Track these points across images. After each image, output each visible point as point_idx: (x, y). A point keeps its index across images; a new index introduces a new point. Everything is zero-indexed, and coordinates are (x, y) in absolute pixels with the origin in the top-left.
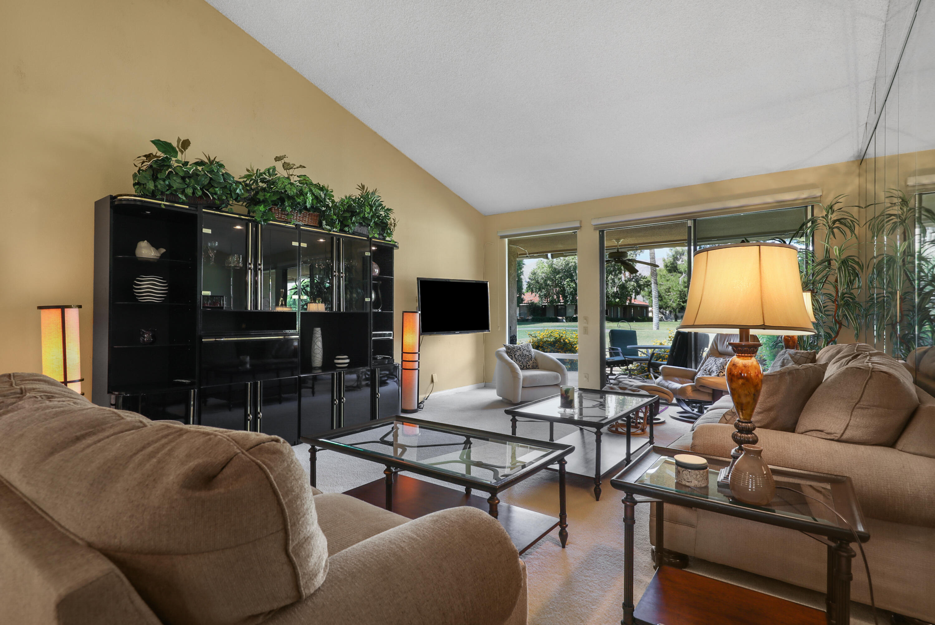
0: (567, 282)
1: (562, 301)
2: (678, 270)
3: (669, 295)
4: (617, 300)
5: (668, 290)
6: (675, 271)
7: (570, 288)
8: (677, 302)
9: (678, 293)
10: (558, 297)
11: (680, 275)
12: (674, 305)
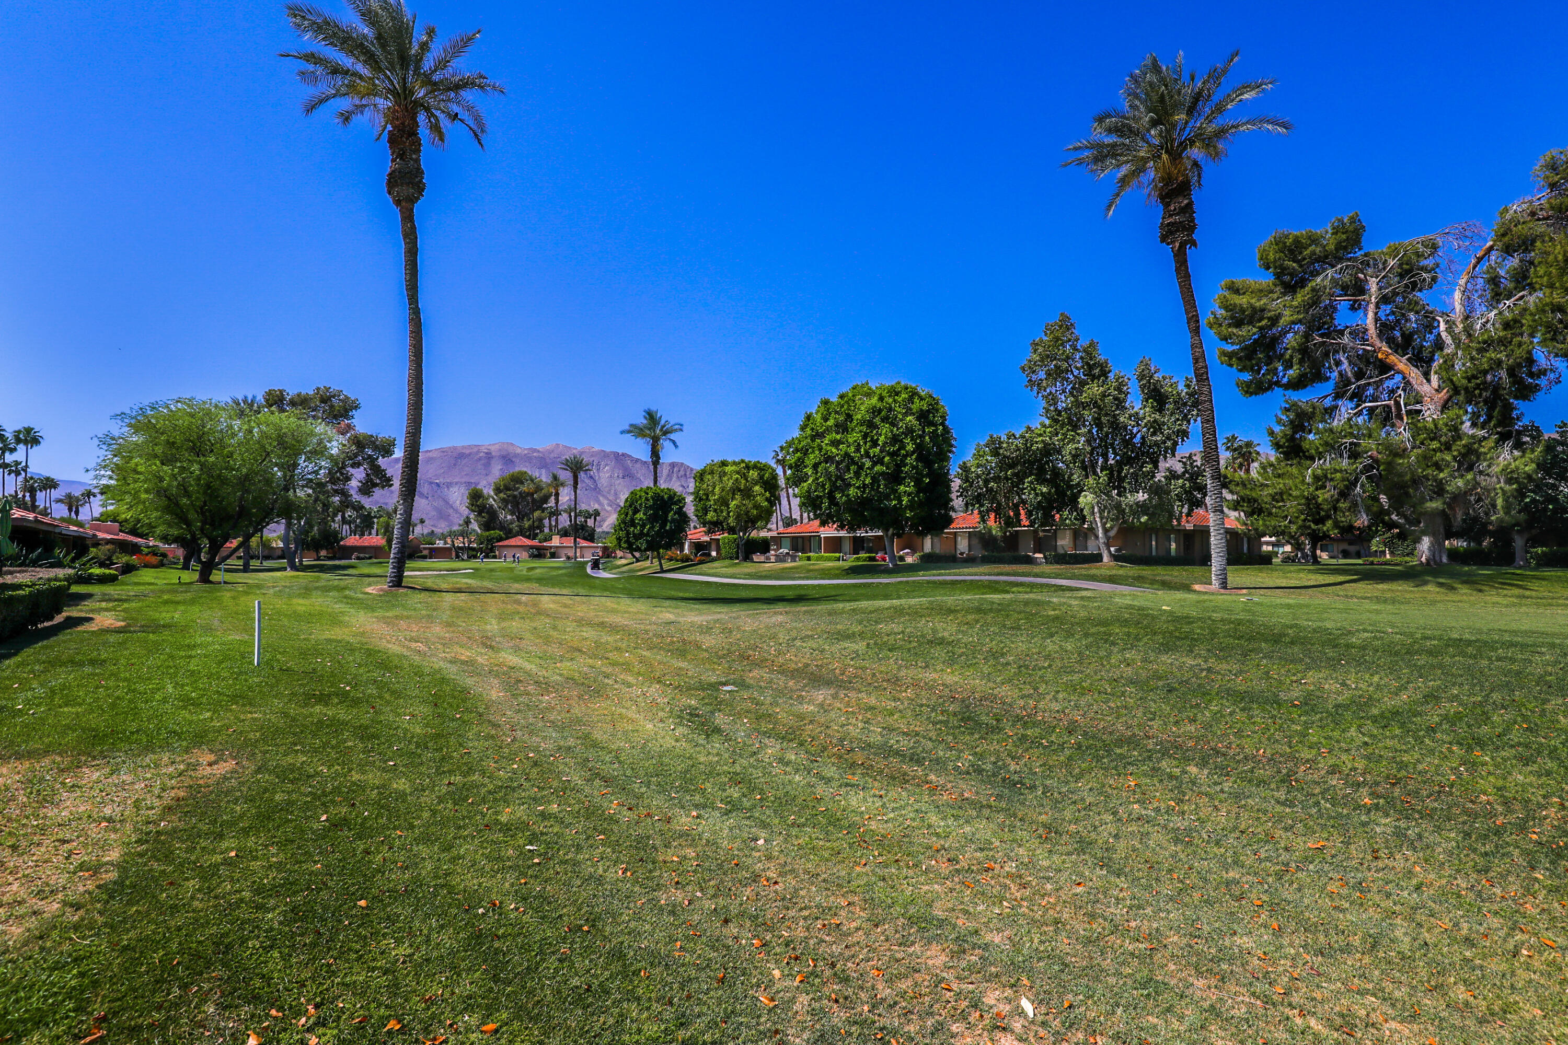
0: (1031, 482)
1: (1025, 522)
2: (1304, 452)
3: (1280, 508)
4: (1144, 519)
5: (1279, 497)
6: (1297, 455)
7: (1037, 495)
8: (1300, 523)
9: (1303, 501)
10: (1018, 514)
11: (1308, 462)
12: (1294, 528)
